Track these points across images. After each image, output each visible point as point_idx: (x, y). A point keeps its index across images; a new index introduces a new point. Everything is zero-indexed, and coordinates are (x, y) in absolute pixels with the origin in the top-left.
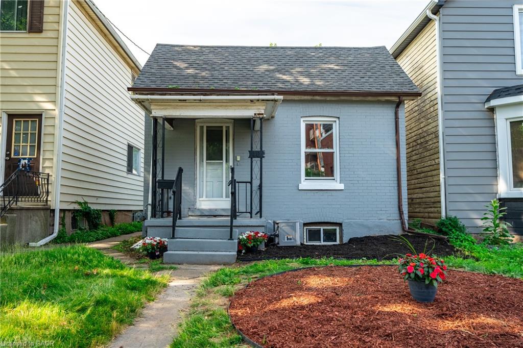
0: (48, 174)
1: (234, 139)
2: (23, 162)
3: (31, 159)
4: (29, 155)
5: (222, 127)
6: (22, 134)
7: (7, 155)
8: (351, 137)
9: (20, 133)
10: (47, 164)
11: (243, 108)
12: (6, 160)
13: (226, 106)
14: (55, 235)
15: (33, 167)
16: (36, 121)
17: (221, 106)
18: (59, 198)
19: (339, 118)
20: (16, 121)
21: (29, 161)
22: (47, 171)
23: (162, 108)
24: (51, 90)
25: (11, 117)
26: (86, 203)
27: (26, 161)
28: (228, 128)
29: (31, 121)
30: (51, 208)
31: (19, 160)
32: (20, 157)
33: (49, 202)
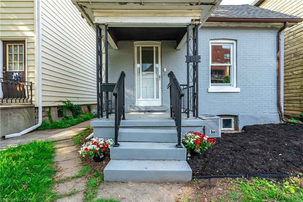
0: (31, 82)
1: (161, 56)
2: (15, 74)
3: (20, 72)
4: (19, 70)
5: (153, 47)
6: (13, 55)
7: (4, 70)
8: (245, 54)
9: (12, 54)
10: (31, 75)
11: (181, 15)
12: (3, 73)
13: (164, 13)
14: (39, 124)
15: (21, 78)
16: (22, 45)
17: (160, 13)
18: (41, 99)
19: (236, 41)
20: (8, 45)
21: (19, 74)
22: (31, 80)
23: (104, 15)
24: (30, 22)
25: (5, 42)
26: (68, 101)
27: (17, 74)
28: (157, 48)
29: (19, 45)
30: (35, 106)
31: (12, 73)
32: (13, 71)
33: (33, 102)
